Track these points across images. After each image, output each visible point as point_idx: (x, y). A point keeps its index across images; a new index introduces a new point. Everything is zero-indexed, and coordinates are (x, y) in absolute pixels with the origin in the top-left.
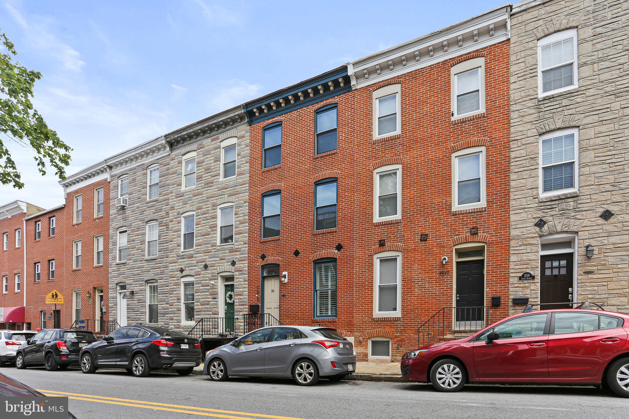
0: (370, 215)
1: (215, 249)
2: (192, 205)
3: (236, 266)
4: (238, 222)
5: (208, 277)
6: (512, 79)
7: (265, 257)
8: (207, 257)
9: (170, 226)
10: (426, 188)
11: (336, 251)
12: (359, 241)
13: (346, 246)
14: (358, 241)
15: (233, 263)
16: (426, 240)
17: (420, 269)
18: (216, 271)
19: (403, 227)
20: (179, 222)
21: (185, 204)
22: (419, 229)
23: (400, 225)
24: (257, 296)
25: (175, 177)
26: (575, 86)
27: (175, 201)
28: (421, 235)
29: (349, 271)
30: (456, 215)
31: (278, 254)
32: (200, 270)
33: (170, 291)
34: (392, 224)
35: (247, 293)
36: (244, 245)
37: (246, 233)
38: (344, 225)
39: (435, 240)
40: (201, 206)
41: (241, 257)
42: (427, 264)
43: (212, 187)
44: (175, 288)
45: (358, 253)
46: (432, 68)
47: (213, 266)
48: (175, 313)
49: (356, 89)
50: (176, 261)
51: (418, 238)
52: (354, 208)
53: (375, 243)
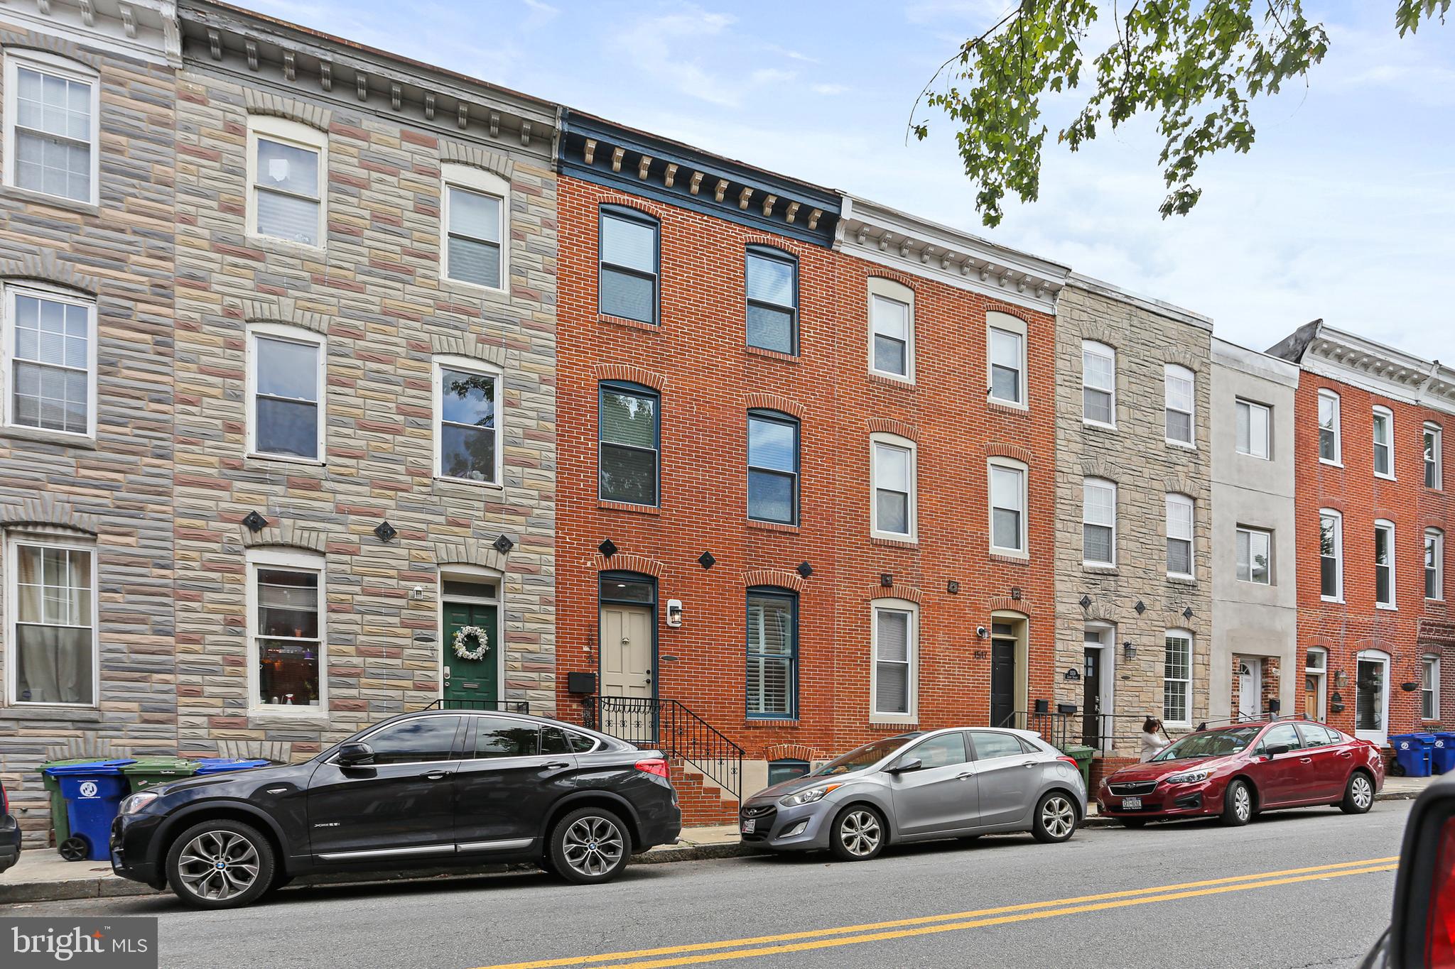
0: (865, 521)
1: (425, 485)
2: (309, 309)
3: (512, 554)
4: (520, 431)
5: (393, 568)
6: (1059, 379)
7: (614, 550)
8: (392, 503)
9: (179, 345)
10: (953, 500)
11: (799, 577)
12: (845, 566)
13: (820, 571)
14: (842, 566)
15: (503, 545)
16: (955, 593)
17: (947, 641)
18: (432, 554)
19: (921, 560)
20: (238, 346)
21: (270, 288)
22: (945, 570)
23: (916, 555)
24: (586, 649)
25: (215, 174)
26: (1112, 427)
27: (211, 260)
28: (949, 582)
29: (825, 624)
30: (994, 561)
31: (655, 551)
32: (355, 538)
33: (184, 587)
34: (903, 549)
35: (553, 637)
36: (544, 503)
37: (549, 468)
38: (813, 526)
39: (969, 595)
40: (356, 327)
41: (531, 534)
42: (957, 635)
43: (407, 286)
44: (213, 580)
45: (843, 590)
46: (961, 294)
47: (419, 539)
48: (213, 673)
49: (838, 252)
50: (223, 482)
51: (944, 586)
52: (834, 496)
53: (874, 577)
